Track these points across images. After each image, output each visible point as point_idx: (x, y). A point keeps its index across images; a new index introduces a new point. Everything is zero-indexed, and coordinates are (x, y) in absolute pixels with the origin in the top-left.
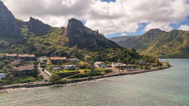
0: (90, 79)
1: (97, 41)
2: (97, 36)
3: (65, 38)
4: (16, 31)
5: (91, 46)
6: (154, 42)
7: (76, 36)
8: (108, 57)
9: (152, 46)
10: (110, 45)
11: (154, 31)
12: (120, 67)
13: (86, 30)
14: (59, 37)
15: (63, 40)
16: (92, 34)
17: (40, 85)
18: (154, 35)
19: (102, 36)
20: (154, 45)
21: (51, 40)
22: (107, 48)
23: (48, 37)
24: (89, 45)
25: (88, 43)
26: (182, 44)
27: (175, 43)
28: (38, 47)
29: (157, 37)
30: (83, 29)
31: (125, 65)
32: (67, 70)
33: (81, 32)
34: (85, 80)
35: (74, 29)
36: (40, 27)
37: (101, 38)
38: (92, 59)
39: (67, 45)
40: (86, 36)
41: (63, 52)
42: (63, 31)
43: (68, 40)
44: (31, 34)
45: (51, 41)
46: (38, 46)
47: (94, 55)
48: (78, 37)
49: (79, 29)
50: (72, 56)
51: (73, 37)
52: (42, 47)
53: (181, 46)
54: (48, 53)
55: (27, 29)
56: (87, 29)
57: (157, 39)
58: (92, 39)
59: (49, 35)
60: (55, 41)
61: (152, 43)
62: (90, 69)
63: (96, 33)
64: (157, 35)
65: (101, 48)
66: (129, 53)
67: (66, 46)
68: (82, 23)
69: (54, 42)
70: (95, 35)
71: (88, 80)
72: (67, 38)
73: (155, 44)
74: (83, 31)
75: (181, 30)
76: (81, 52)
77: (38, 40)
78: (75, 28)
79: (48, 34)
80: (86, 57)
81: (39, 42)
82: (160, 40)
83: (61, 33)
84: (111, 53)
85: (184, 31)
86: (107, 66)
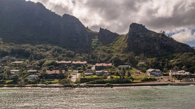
0: (108, 86)
2: (162, 39)
3: (125, 45)
4: (87, 42)
5: (152, 51)
7: (135, 41)
8: (170, 63)
13: (148, 34)
15: (123, 46)
16: (154, 37)
21: (114, 48)
23: (112, 45)
30: (144, 33)
31: (187, 73)
33: (142, 36)
35: (134, 34)
36: (107, 36)
37: (166, 41)
38: (145, 66)
39: (125, 52)
40: (147, 41)
42: (126, 38)
43: (127, 46)
44: (100, 43)
48: (138, 42)
49: (140, 33)
50: (126, 63)
51: (133, 43)
55: (97, 39)
58: (155, 43)
59: (114, 43)
60: (117, 49)
62: (119, 75)
63: (160, 36)
68: (144, 26)
69: (115, 50)
70: (159, 38)
74: (144, 35)
76: (137, 58)
78: (136, 33)
80: (139, 63)
84: (177, 58)
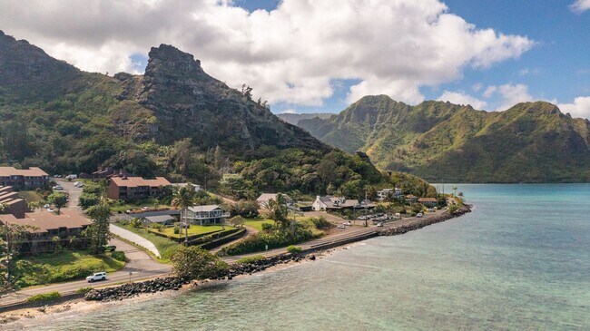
0: (294, 256)
1: (251, 124)
2: (250, 107)
3: (139, 113)
5: (232, 140)
6: (375, 134)
7: (179, 105)
8: (293, 179)
9: (371, 145)
10: (292, 140)
11: (375, 102)
12: (346, 211)
13: (212, 88)
14: (115, 106)
15: (135, 117)
16: (232, 101)
17: (141, 285)
18: (373, 113)
19: (263, 110)
20: (376, 144)
21: (85, 117)
22: (283, 148)
23: (70, 107)
24: (224, 138)
25: (221, 132)
26: (452, 142)
27: (435, 138)
28: (40, 141)
29: (382, 120)
30: (201, 83)
31: (353, 203)
32: (197, 222)
33: (199, 93)
34: (284, 258)
35: (172, 81)
37: (261, 114)
38: (246, 186)
39: (152, 136)
40: (212, 109)
41: (143, 159)
42: (128, 89)
43: (154, 118)
45: (86, 122)
46: (39, 137)
47: (251, 171)
48: (188, 110)
49: (190, 82)
50: (172, 175)
51: (172, 110)
52: (57, 143)
53: (449, 149)
54: (84, 163)
56: (213, 84)
57: (384, 127)
58: (235, 118)
59: (73, 100)
60: (100, 123)
61: (368, 138)
63: (244, 99)
64: (382, 113)
65: (265, 148)
66: (352, 165)
67: (145, 139)
69: (97, 126)
70: (243, 104)
71: (289, 257)
72: (147, 111)
73: (380, 140)
74: (203, 89)
75: (448, 102)
76: (201, 161)
77: (34, 116)
78: (176, 79)
79: (70, 95)
80: (226, 177)
81: (39, 122)
82: (393, 129)
83: (119, 92)
84: (301, 164)
85: (455, 105)
86: (298, 209)
